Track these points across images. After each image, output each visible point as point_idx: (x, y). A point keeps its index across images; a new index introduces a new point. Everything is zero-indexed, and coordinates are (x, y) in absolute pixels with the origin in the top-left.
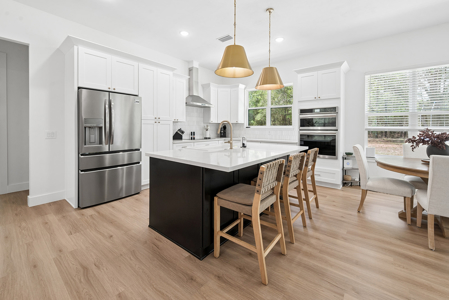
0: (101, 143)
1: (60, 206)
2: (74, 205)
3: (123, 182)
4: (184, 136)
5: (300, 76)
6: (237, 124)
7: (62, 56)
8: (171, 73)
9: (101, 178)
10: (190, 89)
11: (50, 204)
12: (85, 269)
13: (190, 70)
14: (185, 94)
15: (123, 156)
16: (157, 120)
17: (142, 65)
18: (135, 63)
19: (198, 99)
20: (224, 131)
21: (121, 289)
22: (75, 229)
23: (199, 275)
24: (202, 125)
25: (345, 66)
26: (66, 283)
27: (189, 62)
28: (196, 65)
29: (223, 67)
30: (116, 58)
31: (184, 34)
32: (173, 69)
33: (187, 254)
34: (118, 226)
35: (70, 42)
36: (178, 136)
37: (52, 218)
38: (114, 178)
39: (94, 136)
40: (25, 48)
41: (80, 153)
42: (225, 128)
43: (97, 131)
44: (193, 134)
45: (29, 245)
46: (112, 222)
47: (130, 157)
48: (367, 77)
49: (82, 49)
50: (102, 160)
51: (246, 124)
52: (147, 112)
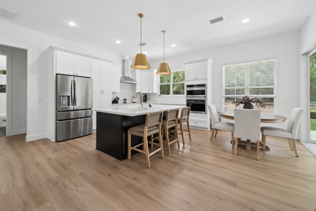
0: (69, 105)
1: (45, 141)
2: (53, 140)
3: (81, 128)
4: (119, 101)
5: (186, 66)
6: (153, 94)
7: (47, 56)
8: (110, 64)
9: (68, 125)
10: (123, 72)
11: (39, 140)
12: (63, 166)
13: (124, 61)
14: (120, 75)
15: (82, 113)
16: (102, 92)
17: (93, 60)
18: (89, 59)
19: (128, 78)
20: (145, 98)
21: (81, 171)
22: (55, 150)
23: (119, 166)
24: (132, 94)
25: (210, 60)
26: (55, 170)
27: (123, 56)
28: (127, 58)
29: (135, 65)
30: (78, 57)
31: (118, 42)
32: (111, 62)
33: (114, 159)
34: (79, 149)
35: (51, 49)
36: (115, 101)
37: (42, 146)
38: (76, 125)
39: (65, 101)
40: (25, 51)
41: (58, 111)
42: (146, 96)
43: (66, 98)
44: (125, 100)
45: (32, 157)
46: (76, 147)
47: (86, 113)
48: (224, 67)
49: (59, 53)
50: (69, 115)
51: (159, 94)
52: (96, 87)
